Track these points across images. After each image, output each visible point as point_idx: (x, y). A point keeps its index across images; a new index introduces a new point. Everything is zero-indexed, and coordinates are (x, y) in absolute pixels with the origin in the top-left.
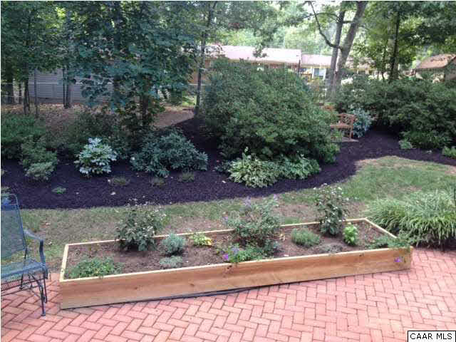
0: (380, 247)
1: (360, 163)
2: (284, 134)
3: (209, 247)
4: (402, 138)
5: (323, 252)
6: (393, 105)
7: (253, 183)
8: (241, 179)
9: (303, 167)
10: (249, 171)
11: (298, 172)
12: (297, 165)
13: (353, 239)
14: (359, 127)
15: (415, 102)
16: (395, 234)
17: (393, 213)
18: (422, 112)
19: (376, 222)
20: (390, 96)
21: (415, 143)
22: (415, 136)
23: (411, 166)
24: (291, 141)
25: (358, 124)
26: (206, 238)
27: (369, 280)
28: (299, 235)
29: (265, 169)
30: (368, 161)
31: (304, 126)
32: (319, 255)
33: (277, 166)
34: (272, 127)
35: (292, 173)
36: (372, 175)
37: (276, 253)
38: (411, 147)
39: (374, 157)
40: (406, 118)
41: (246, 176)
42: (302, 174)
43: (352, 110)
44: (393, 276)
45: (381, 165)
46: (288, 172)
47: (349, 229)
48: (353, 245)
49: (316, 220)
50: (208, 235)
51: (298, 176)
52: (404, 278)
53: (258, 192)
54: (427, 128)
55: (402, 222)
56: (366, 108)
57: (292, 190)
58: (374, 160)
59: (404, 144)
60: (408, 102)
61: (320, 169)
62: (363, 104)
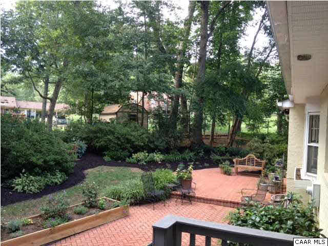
0: (115, 207)
1: (86, 172)
2: (47, 159)
3: (32, 224)
4: (105, 155)
5: (92, 214)
6: (97, 137)
7: (31, 191)
8: (22, 190)
9: (58, 178)
10: (27, 184)
11: (56, 180)
12: (55, 177)
13: (104, 206)
14: (80, 151)
15: (109, 135)
16: (119, 200)
17: (117, 192)
18: (113, 140)
19: (110, 198)
20: (95, 132)
21: (112, 158)
22: (111, 154)
23: (112, 170)
24: (52, 163)
25: (79, 149)
26: (29, 220)
27: (114, 223)
28: (78, 209)
29: (37, 181)
30: (89, 170)
31: (57, 153)
32: (90, 216)
33: (43, 178)
34: (39, 156)
35: (52, 182)
36: (96, 177)
37: (69, 219)
38: (110, 159)
39: (93, 168)
40: (105, 144)
41: (26, 187)
42: (58, 182)
43: (74, 141)
44: (123, 219)
45: (98, 171)
46: (51, 181)
47: (101, 202)
48: (103, 209)
49: (83, 202)
50: (30, 218)
51: (56, 183)
52: (128, 219)
53: (35, 196)
54: (116, 149)
55: (121, 195)
56: (82, 139)
57: (55, 191)
58: (93, 169)
59: (107, 158)
60: (105, 135)
61: (67, 178)
62: (80, 137)
